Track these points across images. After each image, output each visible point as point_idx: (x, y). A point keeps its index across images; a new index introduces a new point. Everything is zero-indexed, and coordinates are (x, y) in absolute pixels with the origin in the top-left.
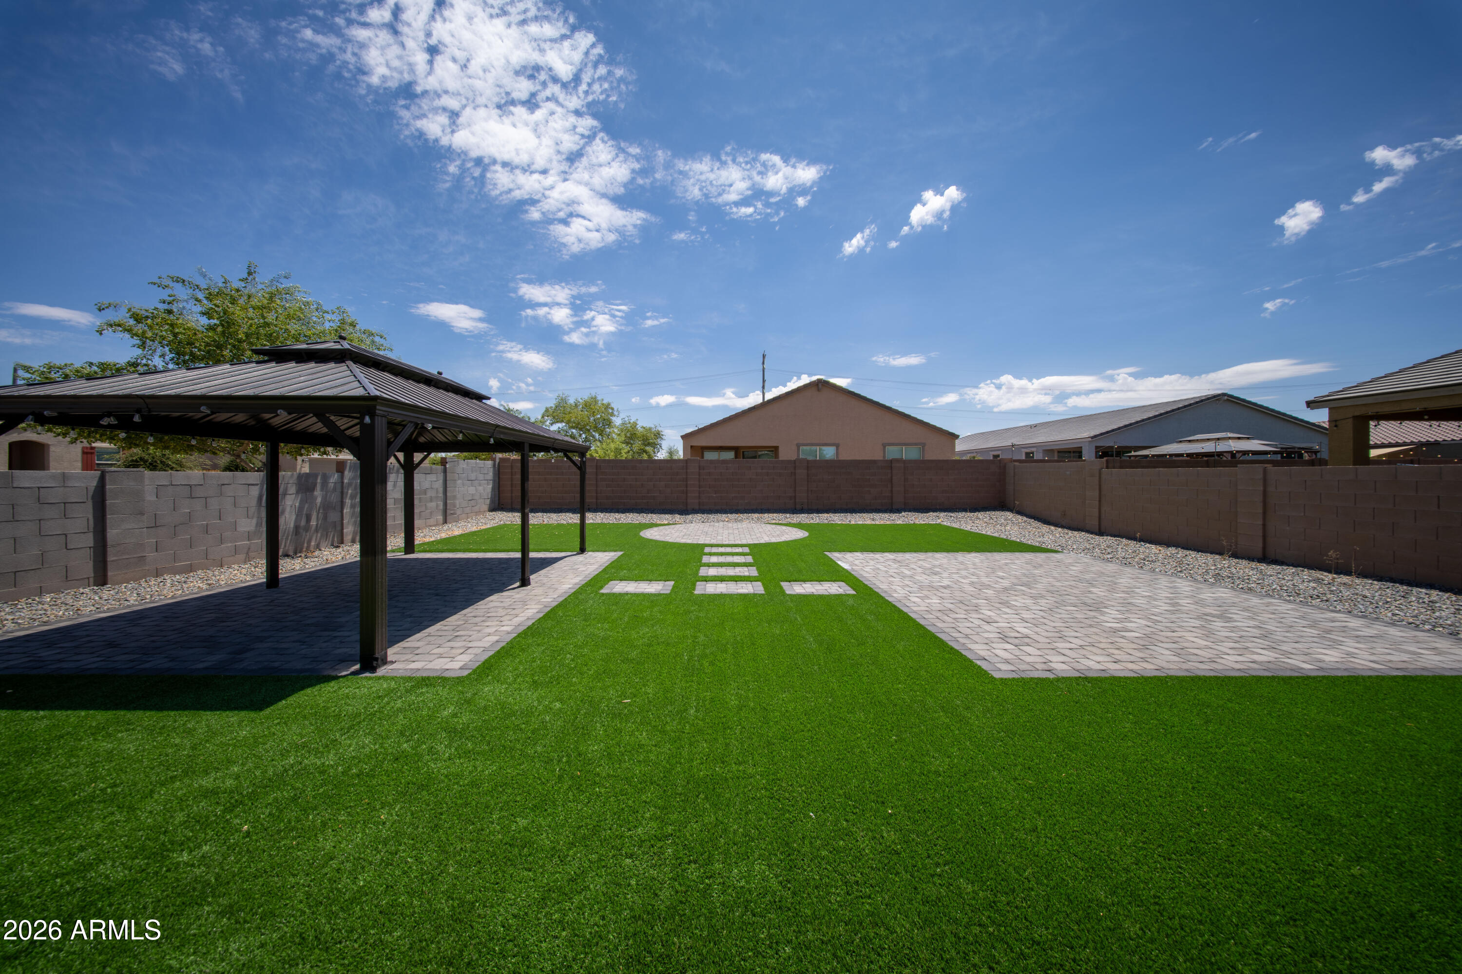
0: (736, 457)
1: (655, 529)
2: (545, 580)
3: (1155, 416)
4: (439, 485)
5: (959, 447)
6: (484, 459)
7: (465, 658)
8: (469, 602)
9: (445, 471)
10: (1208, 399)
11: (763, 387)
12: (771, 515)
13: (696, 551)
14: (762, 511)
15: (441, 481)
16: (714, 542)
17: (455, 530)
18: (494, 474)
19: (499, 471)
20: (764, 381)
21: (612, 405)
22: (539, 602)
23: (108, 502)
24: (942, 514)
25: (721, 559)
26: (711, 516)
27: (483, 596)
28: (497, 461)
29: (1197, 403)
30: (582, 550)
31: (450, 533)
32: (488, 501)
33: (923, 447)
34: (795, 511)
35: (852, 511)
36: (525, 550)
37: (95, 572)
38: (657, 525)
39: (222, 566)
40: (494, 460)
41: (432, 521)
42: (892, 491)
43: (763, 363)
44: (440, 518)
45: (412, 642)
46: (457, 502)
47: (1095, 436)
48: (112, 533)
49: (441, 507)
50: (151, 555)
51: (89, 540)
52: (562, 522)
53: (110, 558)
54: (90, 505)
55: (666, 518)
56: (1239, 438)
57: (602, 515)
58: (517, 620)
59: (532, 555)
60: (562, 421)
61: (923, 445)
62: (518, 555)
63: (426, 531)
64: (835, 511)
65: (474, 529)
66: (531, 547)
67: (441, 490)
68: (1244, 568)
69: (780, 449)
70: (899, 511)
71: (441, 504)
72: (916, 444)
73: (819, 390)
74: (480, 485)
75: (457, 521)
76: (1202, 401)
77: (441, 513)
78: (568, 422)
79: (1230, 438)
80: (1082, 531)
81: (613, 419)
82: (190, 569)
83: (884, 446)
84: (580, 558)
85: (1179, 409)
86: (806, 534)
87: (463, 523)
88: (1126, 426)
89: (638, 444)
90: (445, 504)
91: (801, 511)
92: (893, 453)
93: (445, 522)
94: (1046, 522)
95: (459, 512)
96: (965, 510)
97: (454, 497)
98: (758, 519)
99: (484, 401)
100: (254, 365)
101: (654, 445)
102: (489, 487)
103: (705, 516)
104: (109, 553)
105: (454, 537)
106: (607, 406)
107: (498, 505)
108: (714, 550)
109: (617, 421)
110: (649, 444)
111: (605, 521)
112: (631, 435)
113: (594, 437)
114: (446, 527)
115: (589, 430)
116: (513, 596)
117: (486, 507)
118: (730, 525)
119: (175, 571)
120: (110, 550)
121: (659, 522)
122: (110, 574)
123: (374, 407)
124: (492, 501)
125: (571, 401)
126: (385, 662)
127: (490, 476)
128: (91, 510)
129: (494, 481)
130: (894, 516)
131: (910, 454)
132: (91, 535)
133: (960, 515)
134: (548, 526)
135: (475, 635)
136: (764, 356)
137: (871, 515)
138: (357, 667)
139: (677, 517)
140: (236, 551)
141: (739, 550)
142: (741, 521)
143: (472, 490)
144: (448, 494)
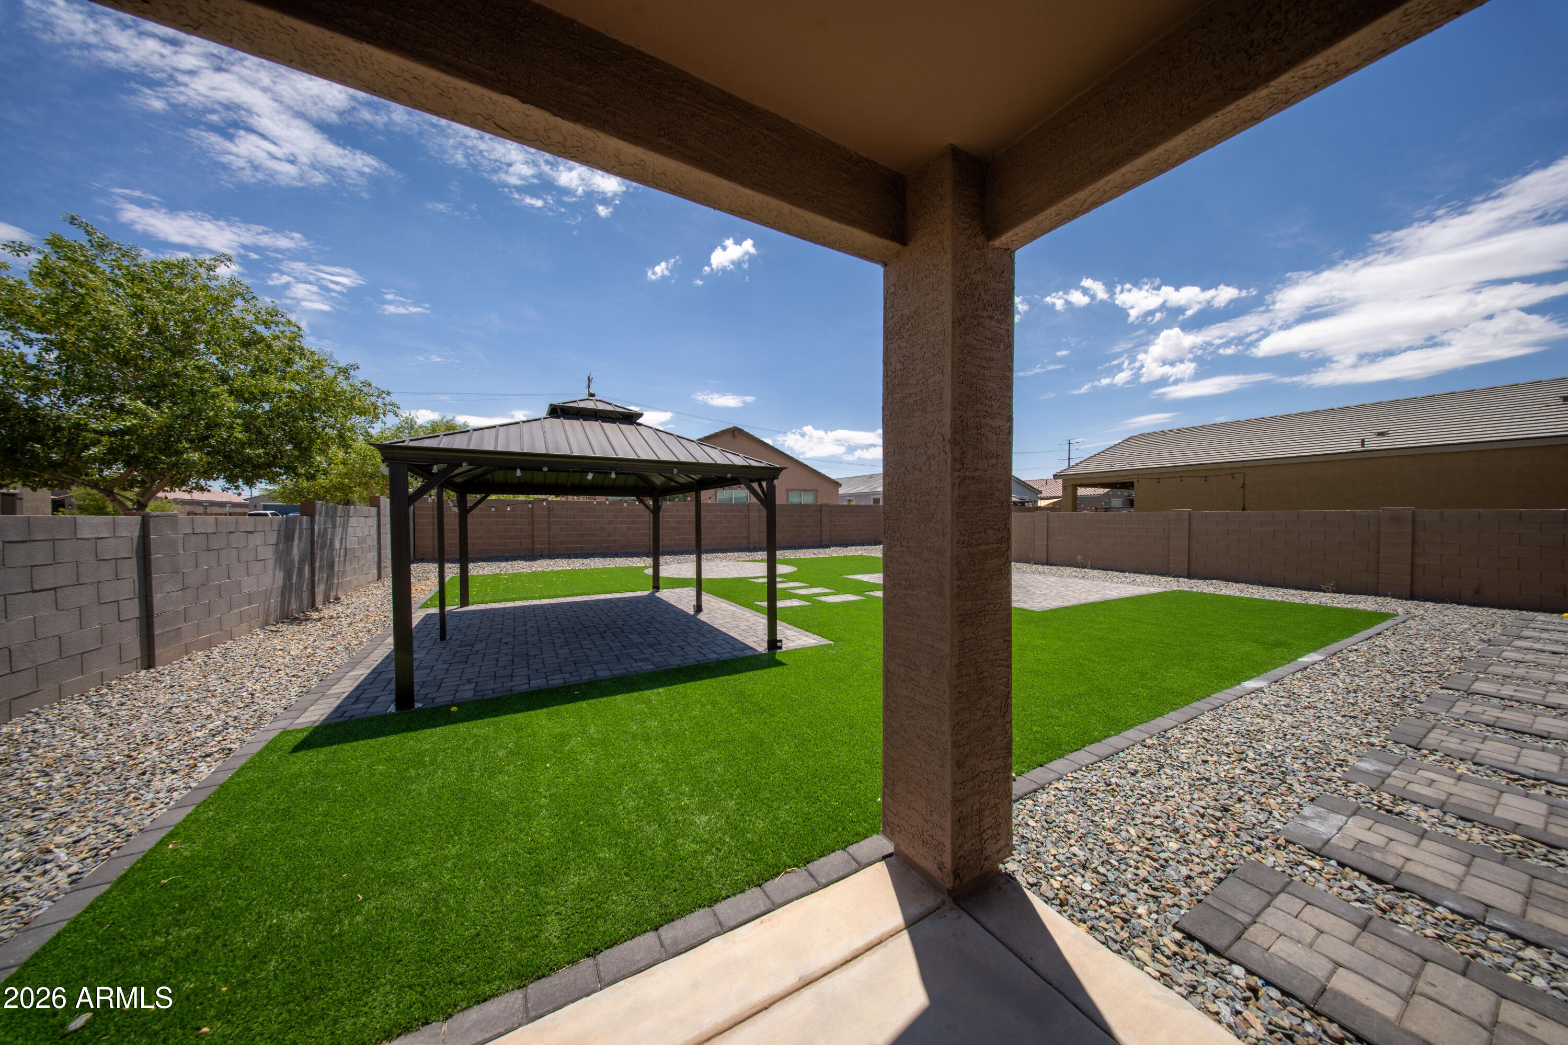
4: (374, 531)
15: (376, 527)
24: (858, 548)
33: (816, 493)
34: (750, 549)
35: (794, 548)
37: (142, 652)
42: (821, 531)
44: (376, 572)
48: (157, 597)
49: (376, 558)
53: (157, 632)
54: (134, 562)
61: (816, 491)
67: (376, 537)
70: (828, 547)
71: (376, 555)
72: (811, 490)
73: (734, 437)
77: (376, 566)
83: (788, 491)
86: (795, 569)
90: (379, 555)
91: (755, 549)
93: (379, 577)
104: (155, 625)
120: (156, 621)
122: (157, 652)
128: (136, 570)
136: (589, 380)
144: (382, 542)
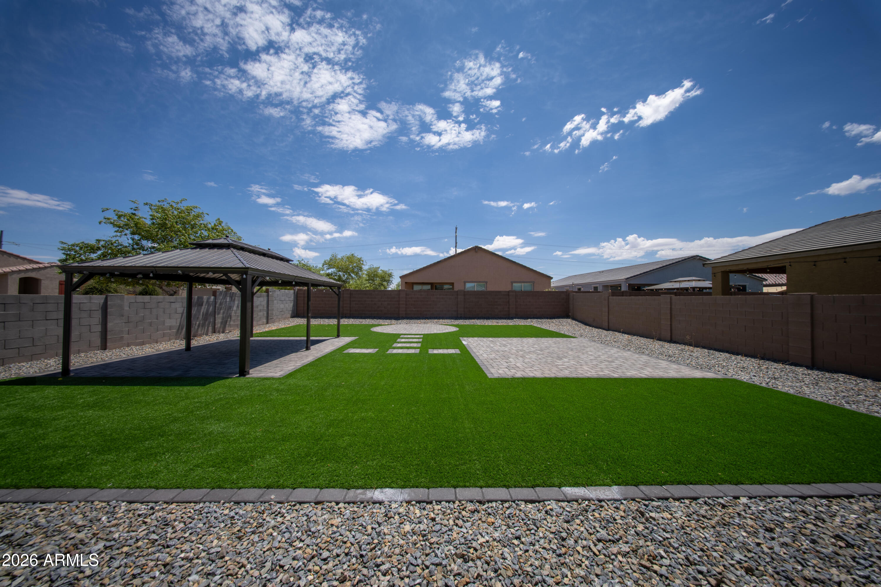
0: (432, 288)
1: (380, 327)
2: (318, 348)
3: (660, 268)
4: (265, 303)
5: (554, 283)
6: (289, 289)
7: (281, 373)
8: (281, 356)
9: (268, 296)
10: (689, 258)
11: (456, 247)
12: (444, 320)
13: (395, 337)
14: (439, 318)
15: (266, 301)
16: (407, 333)
17: (273, 327)
18: (294, 297)
19: (297, 296)
20: (456, 243)
21: (363, 259)
22: (314, 356)
23: (108, 310)
24: (535, 320)
25: (407, 340)
26: (412, 321)
27: (288, 354)
28: (296, 290)
29: (683, 260)
30: (338, 336)
31: (270, 329)
32: (291, 312)
33: (534, 284)
34: (457, 318)
35: (488, 318)
36: (308, 336)
37: (101, 344)
38: (381, 325)
39: (157, 343)
40: (295, 290)
41: (260, 322)
42: (509, 308)
43: (456, 232)
44: (265, 321)
45: (258, 368)
46: (274, 312)
47: (628, 278)
48: (110, 325)
49: (265, 315)
50: (126, 336)
51: (99, 328)
52: (331, 323)
53: (109, 337)
54: (100, 312)
55: (387, 322)
56: (699, 280)
57: (352, 320)
58: (303, 362)
59: (312, 338)
60: (333, 268)
61: (534, 283)
62: (305, 338)
63: (257, 328)
64: (478, 318)
65: (283, 326)
66: (311, 335)
67: (266, 306)
68: (656, 345)
69: (455, 284)
70: (512, 318)
71: (265, 313)
72: (529, 282)
73: (476, 252)
74: (286, 303)
75: (274, 322)
76: (685, 259)
77: (265, 318)
78: (338, 268)
79: (694, 280)
80: (600, 328)
81: (363, 266)
82: (143, 344)
83: (512, 283)
84: (337, 339)
85: (673, 263)
86: (458, 329)
87: (277, 324)
88: (644, 273)
89: (378, 281)
90: (268, 313)
91: (461, 318)
92: (517, 286)
93: (267, 323)
94: (586, 324)
95: (275, 318)
96: (547, 318)
97: (273, 310)
98: (436, 322)
99: (290, 262)
100: (190, 250)
101: (389, 282)
102: (292, 305)
103: (408, 321)
104: (108, 335)
105: (273, 330)
106: (360, 260)
107: (296, 314)
108: (406, 336)
109: (365, 267)
110: (385, 281)
111: (354, 323)
112: (373, 275)
113: (352, 276)
114: (268, 326)
115: (349, 273)
116: (303, 353)
117: (289, 315)
118: (420, 325)
119: (136, 345)
120: (108, 333)
121: (383, 324)
122: (108, 344)
123: (247, 272)
124: (293, 311)
125: (339, 257)
126: (249, 374)
127: (292, 298)
128: (101, 314)
129: (294, 301)
130: (509, 321)
131: (526, 287)
132: (100, 326)
133: (544, 320)
134: (323, 326)
135: (285, 366)
136: (456, 228)
137: (497, 321)
138: (238, 375)
139: (393, 321)
140: (164, 335)
141: (419, 336)
142: (427, 323)
143: (282, 306)
144: (269, 308)
